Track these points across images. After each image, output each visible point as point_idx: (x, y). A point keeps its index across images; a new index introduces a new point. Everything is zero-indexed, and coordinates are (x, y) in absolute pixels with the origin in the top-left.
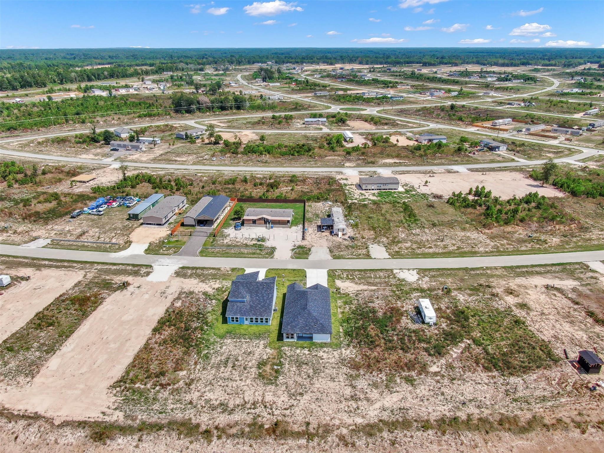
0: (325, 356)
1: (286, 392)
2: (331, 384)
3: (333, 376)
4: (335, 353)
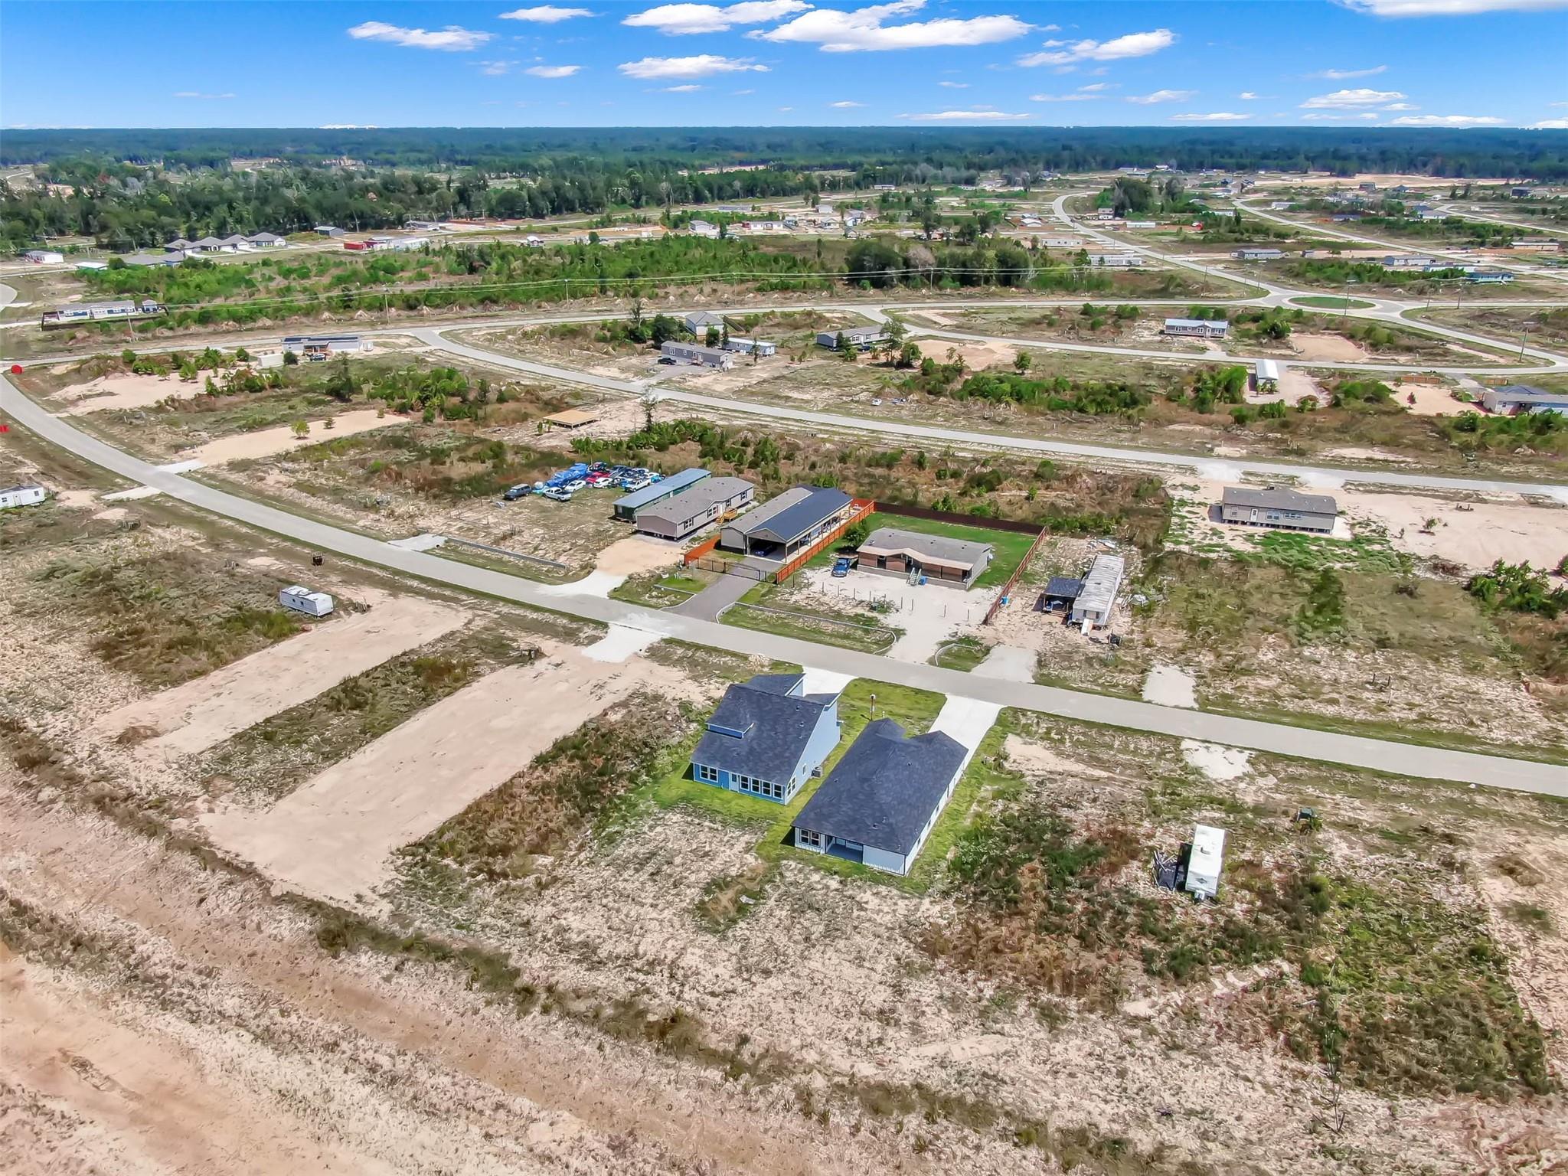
0: (873, 903)
1: (734, 959)
2: (849, 971)
3: (863, 954)
4: (902, 903)
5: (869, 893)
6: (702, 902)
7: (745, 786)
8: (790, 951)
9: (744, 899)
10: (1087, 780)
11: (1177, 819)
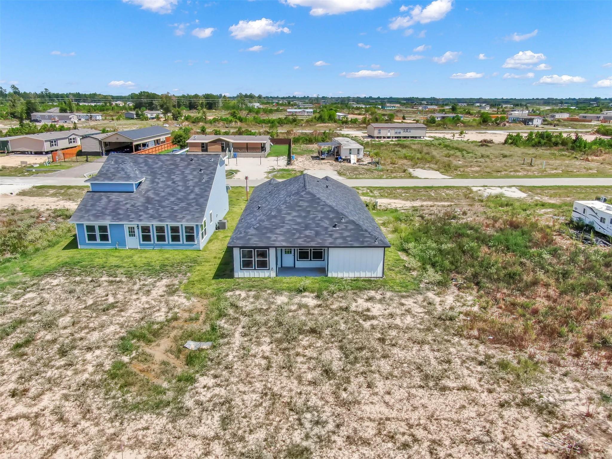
3: (429, 371)
4: (408, 302)
5: (360, 301)
6: (119, 365)
7: (147, 238)
8: (314, 401)
9: (191, 345)
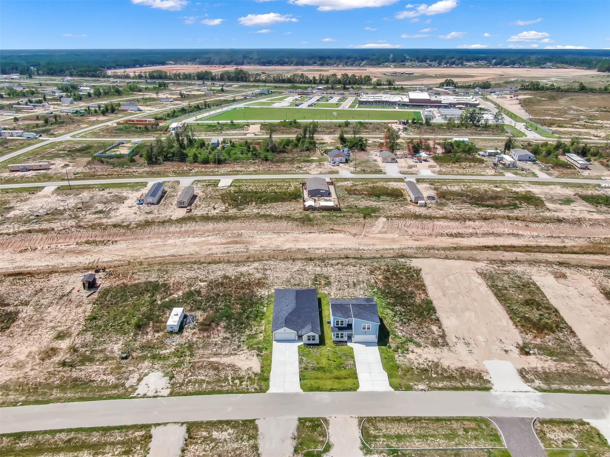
10: (219, 354)
11: (182, 345)
